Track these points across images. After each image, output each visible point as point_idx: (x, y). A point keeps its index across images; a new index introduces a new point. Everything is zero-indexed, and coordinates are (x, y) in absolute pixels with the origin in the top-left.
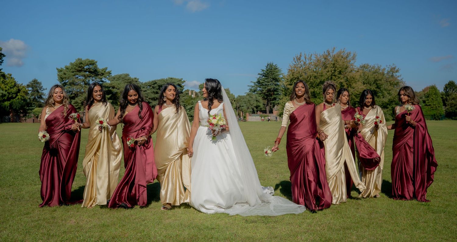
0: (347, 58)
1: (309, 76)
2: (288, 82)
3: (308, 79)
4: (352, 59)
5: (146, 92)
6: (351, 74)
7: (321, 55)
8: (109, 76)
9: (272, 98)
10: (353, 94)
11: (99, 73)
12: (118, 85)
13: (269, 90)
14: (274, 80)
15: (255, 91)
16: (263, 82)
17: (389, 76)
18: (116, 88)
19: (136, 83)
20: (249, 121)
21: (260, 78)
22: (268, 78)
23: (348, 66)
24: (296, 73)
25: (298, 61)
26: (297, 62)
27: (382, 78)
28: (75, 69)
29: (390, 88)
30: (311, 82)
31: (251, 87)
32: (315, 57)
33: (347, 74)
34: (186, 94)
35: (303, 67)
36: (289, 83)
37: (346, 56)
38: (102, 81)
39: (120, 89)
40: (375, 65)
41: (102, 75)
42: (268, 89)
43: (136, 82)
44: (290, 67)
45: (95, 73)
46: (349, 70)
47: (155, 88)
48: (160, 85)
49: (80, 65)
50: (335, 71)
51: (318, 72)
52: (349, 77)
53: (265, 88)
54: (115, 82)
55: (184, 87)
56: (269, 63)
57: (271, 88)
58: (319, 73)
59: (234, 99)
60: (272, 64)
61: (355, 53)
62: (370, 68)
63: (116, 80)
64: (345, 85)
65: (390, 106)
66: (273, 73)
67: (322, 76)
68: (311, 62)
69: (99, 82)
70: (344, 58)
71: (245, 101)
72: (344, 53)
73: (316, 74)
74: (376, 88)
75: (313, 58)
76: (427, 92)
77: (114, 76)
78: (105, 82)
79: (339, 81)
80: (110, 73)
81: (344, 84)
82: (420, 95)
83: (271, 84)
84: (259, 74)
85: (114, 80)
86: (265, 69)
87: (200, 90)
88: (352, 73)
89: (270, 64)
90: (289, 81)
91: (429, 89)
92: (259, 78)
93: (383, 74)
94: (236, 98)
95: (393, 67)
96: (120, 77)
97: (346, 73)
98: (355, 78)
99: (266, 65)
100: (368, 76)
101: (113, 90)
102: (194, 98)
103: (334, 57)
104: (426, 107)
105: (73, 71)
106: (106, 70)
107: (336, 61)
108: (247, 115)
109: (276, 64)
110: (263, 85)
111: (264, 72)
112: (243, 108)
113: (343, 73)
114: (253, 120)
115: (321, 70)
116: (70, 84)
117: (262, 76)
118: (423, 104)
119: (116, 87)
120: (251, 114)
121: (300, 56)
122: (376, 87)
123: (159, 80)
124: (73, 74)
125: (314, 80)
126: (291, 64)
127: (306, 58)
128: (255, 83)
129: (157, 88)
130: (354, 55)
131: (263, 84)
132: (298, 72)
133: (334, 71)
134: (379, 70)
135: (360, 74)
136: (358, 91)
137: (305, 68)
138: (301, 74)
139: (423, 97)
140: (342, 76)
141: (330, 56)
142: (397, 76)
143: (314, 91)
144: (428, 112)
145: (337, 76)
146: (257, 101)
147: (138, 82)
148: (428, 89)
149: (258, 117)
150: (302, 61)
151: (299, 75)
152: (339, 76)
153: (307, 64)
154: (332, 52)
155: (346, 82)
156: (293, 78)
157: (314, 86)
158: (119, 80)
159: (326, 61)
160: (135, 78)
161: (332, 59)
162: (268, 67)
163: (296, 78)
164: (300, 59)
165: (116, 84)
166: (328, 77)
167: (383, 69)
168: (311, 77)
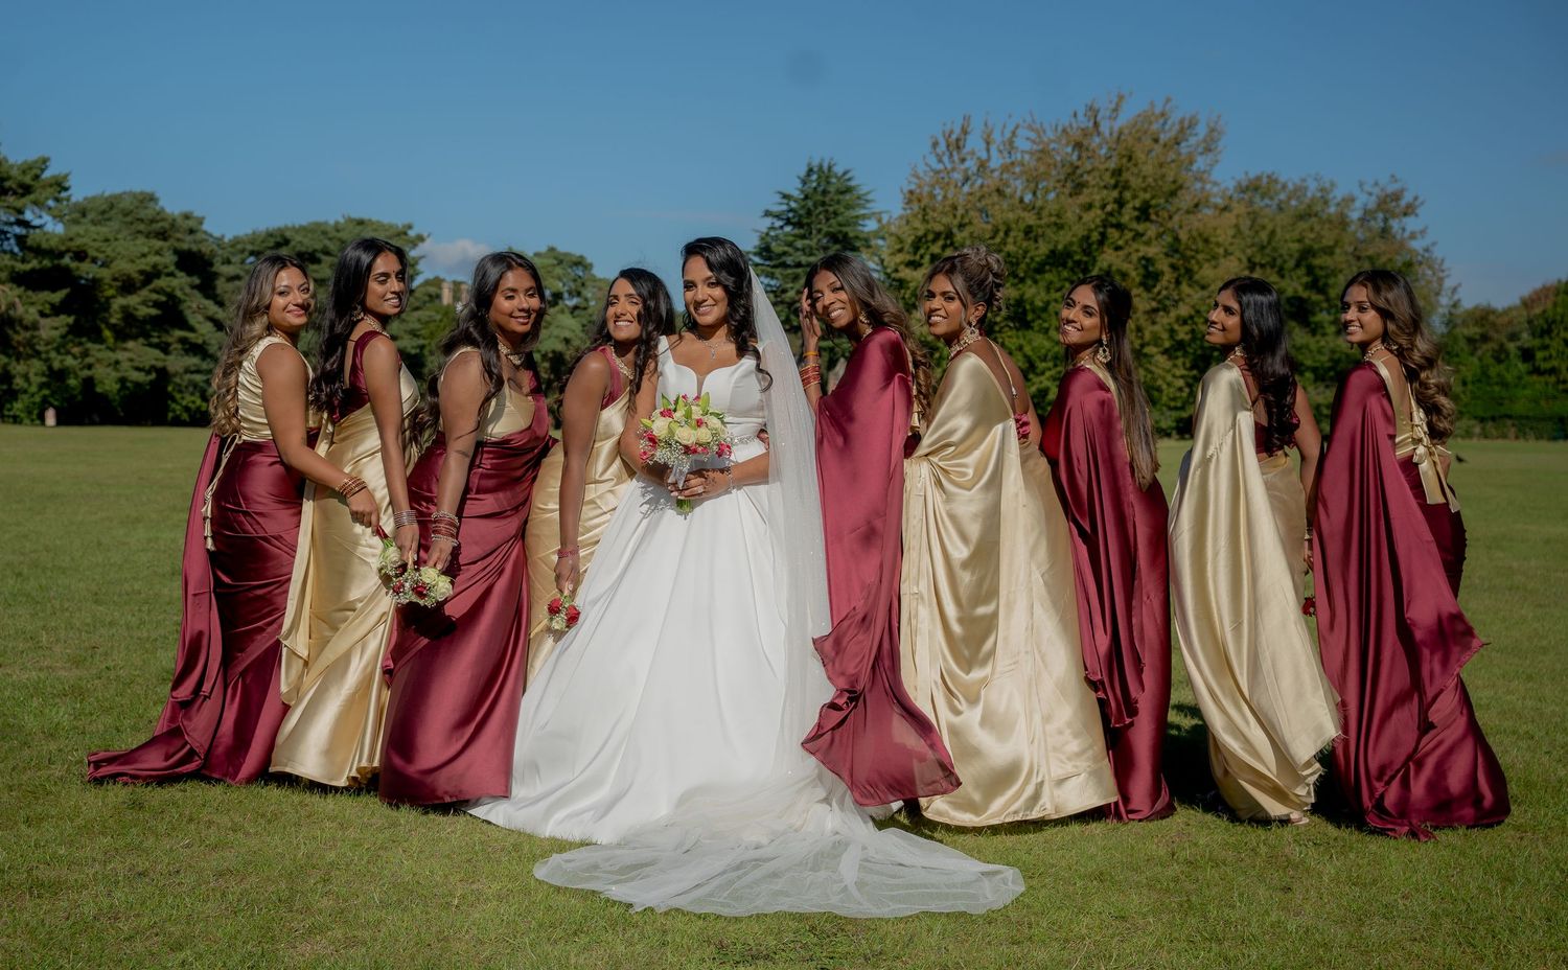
0: (1178, 144)
2: (900, 250)
3: (998, 240)
4: (1200, 150)
6: (1194, 222)
7: (1058, 128)
8: (57, 200)
10: (1198, 312)
11: (7, 184)
12: (104, 246)
16: (784, 253)
17: (1368, 234)
18: (94, 260)
19: (189, 238)
21: (772, 233)
22: (811, 233)
23: (1180, 181)
24: (941, 210)
25: (951, 155)
26: (946, 159)
27: (1337, 242)
30: (1009, 255)
32: (1028, 139)
33: (1176, 218)
34: (430, 296)
35: (972, 185)
36: (909, 257)
37: (1173, 133)
38: (25, 224)
39: (114, 264)
41: (20, 191)
43: (191, 231)
44: (915, 180)
46: (1185, 200)
48: (303, 249)
50: (1120, 203)
51: (1041, 208)
52: (1183, 236)
54: (86, 231)
55: (421, 266)
58: (1045, 213)
61: (1216, 123)
62: (1283, 196)
63: (94, 223)
64: (1163, 273)
66: (832, 209)
67: (1060, 227)
68: (1013, 164)
69: (6, 228)
70: (1165, 145)
72: (1165, 123)
73: (1031, 220)
75: (1022, 144)
76: (1544, 312)
77: (80, 199)
78: (40, 227)
79: (1137, 251)
80: (60, 185)
81: (1163, 265)
82: (1510, 322)
84: (768, 214)
85: (83, 220)
86: (794, 189)
88: (1200, 216)
90: (907, 248)
91: (1552, 298)
93: (1343, 223)
95: (1391, 188)
96: (112, 207)
97: (1170, 217)
98: (1213, 239)
99: (803, 172)
100: (1273, 233)
101: (78, 268)
103: (1119, 138)
104: (1535, 378)
106: (43, 170)
107: (1129, 159)
111: (793, 204)
113: (1157, 214)
115: (1058, 196)
117: (780, 223)
118: (1522, 367)
119: (92, 253)
121: (965, 132)
122: (1307, 283)
123: (303, 229)
125: (1025, 244)
126: (921, 169)
127: (988, 143)
130: (1212, 130)
132: (947, 209)
133: (1116, 206)
134: (1326, 203)
135: (1234, 221)
137: (982, 186)
138: (962, 217)
139: (1520, 332)
140: (1151, 230)
141: (1099, 134)
143: (1022, 296)
144: (1543, 403)
145: (1131, 230)
147: (199, 236)
148: (1547, 297)
150: (968, 153)
151: (956, 222)
152: (1140, 228)
153: (992, 171)
154: (1108, 113)
155: (1172, 256)
156: (925, 235)
157: (1022, 275)
158: (108, 223)
159: (1079, 158)
160: (187, 217)
161: (1110, 149)
162: (812, 181)
163: (937, 236)
164: (961, 143)
165: (95, 240)
166: (1086, 233)
167: (1343, 200)
168: (1008, 231)
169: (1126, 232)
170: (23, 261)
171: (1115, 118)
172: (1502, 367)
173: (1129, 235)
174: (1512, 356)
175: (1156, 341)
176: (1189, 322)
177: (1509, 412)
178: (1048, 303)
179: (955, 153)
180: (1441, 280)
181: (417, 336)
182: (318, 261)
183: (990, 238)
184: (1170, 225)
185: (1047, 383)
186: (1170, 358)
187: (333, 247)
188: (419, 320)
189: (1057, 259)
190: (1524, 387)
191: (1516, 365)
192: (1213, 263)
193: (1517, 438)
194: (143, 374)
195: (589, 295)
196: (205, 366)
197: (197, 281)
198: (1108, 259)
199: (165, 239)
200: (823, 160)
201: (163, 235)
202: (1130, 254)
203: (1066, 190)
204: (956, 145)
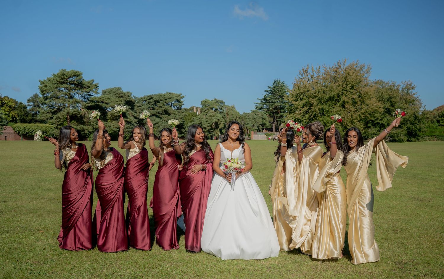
0: (360, 71)
1: (317, 91)
2: (292, 97)
3: (316, 94)
4: (366, 72)
5: (140, 107)
6: (365, 90)
7: (331, 67)
8: (95, 89)
9: (279, 115)
10: (366, 111)
11: (84, 86)
12: (108, 100)
13: (275, 108)
14: (281, 97)
15: (261, 108)
16: (269, 100)
17: (404, 94)
18: (106, 103)
19: (128, 98)
20: (254, 139)
22: (275, 95)
23: (361, 80)
26: (303, 75)
27: (397, 95)
28: (57, 81)
29: (406, 106)
30: (319, 97)
31: (257, 104)
32: (324, 70)
35: (310, 81)
36: (295, 99)
37: (359, 69)
38: (90, 95)
40: (389, 81)
41: (87, 87)
42: (274, 106)
43: (129, 96)
44: (296, 81)
45: (80, 86)
46: (362, 85)
47: (151, 103)
48: (156, 100)
49: (63, 77)
50: (347, 85)
51: (327, 86)
52: (362, 93)
53: (272, 105)
54: (105, 96)
55: (183, 103)
57: (278, 106)
58: (328, 88)
59: (238, 116)
61: (369, 66)
62: (384, 85)
63: (107, 95)
64: (357, 102)
65: (405, 126)
66: (280, 90)
67: (332, 91)
68: (320, 76)
70: (357, 71)
71: (251, 119)
72: (357, 66)
73: (325, 89)
74: (390, 106)
75: (322, 71)
76: (442, 112)
77: (103, 89)
78: (93, 96)
79: (351, 96)
80: (96, 86)
81: (357, 100)
83: (278, 102)
84: (266, 91)
86: (272, 85)
87: (202, 106)
88: (366, 88)
89: (277, 81)
90: (294, 96)
92: (266, 96)
93: (398, 90)
94: (240, 115)
95: (409, 83)
96: (111, 91)
97: (359, 88)
98: (369, 94)
99: (273, 82)
100: (383, 93)
101: (102, 105)
102: (198, 115)
103: (346, 70)
104: (440, 127)
105: (55, 83)
106: (93, 83)
107: (348, 74)
108: (252, 133)
109: (283, 81)
110: (269, 102)
111: (271, 89)
112: (247, 125)
113: (356, 88)
114: (258, 138)
116: (52, 98)
117: (269, 93)
118: (437, 124)
119: (105, 101)
120: (256, 132)
121: (308, 69)
124: (55, 86)
125: (323, 95)
126: (297, 78)
127: (313, 71)
128: (261, 100)
129: (153, 104)
130: (368, 68)
131: (269, 101)
132: (304, 87)
133: (345, 86)
134: (394, 86)
135: (374, 89)
136: (372, 109)
137: (313, 81)
138: (308, 89)
139: (437, 116)
140: (354, 92)
141: (341, 69)
142: (412, 94)
143: (323, 108)
144: (442, 132)
145: (349, 91)
146: (262, 118)
147: (131, 97)
148: (442, 108)
149: (264, 135)
150: (309, 74)
151: (306, 90)
152: (352, 91)
153: (315, 78)
154: (343, 64)
155: (360, 98)
156: (299, 93)
157: (323, 102)
158: (110, 94)
159: (336, 74)
160: (128, 93)
161: (344, 72)
162: (275, 84)
163: (302, 93)
164: (307, 72)
165: (106, 98)
166: (338, 92)
167: (398, 86)
168: (319, 92)
169: (348, 92)
170: (88, 103)
171: (344, 65)
172: (433, 124)
173: (349, 93)
174: (435, 122)
176: (364, 114)
177: (435, 135)
178: (329, 109)
179: (305, 74)
180: (421, 104)
181: (183, 119)
182: (159, 102)
183: (314, 94)
184: (359, 90)
186: (360, 123)
187: (163, 99)
188: (183, 115)
189: (331, 99)
190: (438, 129)
191: (436, 124)
192: (370, 99)
193: (437, 140)
194: (116, 129)
195: (224, 109)
196: (131, 127)
197: (130, 107)
198: (344, 98)
199: (123, 98)
200: (278, 79)
201: (122, 97)
202: (349, 97)
203: (333, 82)
204: (306, 72)
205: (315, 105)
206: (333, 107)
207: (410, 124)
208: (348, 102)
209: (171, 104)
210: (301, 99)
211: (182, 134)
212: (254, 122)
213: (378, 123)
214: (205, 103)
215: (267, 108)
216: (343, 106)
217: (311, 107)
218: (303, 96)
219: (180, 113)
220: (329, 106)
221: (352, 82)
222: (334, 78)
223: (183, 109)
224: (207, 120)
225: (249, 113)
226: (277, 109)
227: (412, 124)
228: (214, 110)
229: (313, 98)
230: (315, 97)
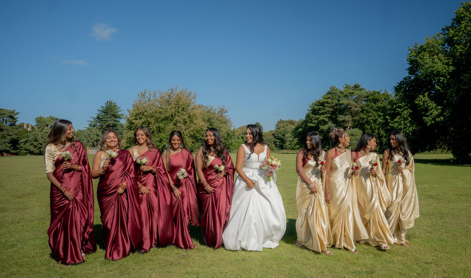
0: (188, 97)
1: (154, 112)
2: (132, 116)
3: (154, 114)
4: (193, 98)
6: (193, 112)
7: (165, 92)
10: (194, 129)
13: (108, 126)
14: (113, 116)
15: (94, 126)
16: (102, 118)
21: (100, 114)
22: (108, 114)
23: (190, 104)
24: (141, 108)
26: (141, 98)
27: (214, 117)
30: (156, 117)
31: (91, 122)
32: (159, 94)
34: (21, 127)
35: (147, 103)
36: (134, 118)
37: (187, 94)
40: (207, 106)
42: (107, 124)
44: (135, 102)
46: (191, 107)
50: (178, 107)
52: (191, 114)
53: (105, 123)
55: (18, 120)
56: (108, 101)
57: (111, 124)
58: (163, 109)
60: (111, 102)
64: (187, 122)
66: (112, 110)
67: (167, 112)
68: (156, 99)
70: (186, 97)
71: (86, 135)
72: (186, 92)
73: (161, 110)
75: (157, 95)
79: (182, 117)
81: (187, 120)
83: (110, 120)
84: (99, 110)
86: (104, 106)
87: (37, 123)
89: (110, 101)
90: (134, 116)
93: (215, 113)
94: (76, 132)
95: (222, 108)
98: (196, 115)
99: (106, 103)
100: (203, 115)
102: (30, 132)
103: (177, 95)
107: (180, 99)
108: (87, 149)
109: (115, 102)
110: (102, 121)
111: (104, 109)
113: (186, 110)
114: (94, 153)
117: (102, 112)
118: (242, 140)
120: (91, 147)
121: (145, 92)
125: (160, 115)
126: (136, 100)
127: (150, 95)
128: (94, 118)
130: (195, 94)
131: (102, 119)
134: (212, 110)
136: (199, 127)
137: (149, 104)
138: (146, 110)
140: (185, 113)
141: (174, 94)
143: (159, 126)
146: (97, 135)
150: (146, 97)
151: (144, 111)
152: (183, 112)
153: (151, 100)
154: (175, 90)
155: (189, 118)
156: (138, 113)
157: (159, 121)
159: (169, 98)
161: (176, 97)
162: (108, 104)
163: (141, 113)
166: (172, 113)
167: (214, 109)
168: (156, 112)
173: (180, 114)
175: (187, 135)
176: (193, 131)
178: (165, 127)
179: (143, 97)
180: (232, 124)
181: (17, 135)
183: (152, 114)
184: (188, 112)
185: (165, 144)
188: (18, 131)
189: (166, 119)
192: (197, 120)
198: (176, 118)
200: (110, 100)
203: (167, 105)
204: (143, 95)
205: (153, 123)
206: (168, 126)
207: (224, 140)
208: (180, 122)
209: (3, 120)
210: (140, 118)
211: (17, 150)
212: (89, 138)
213: (200, 139)
214: (39, 120)
215: (100, 126)
216: (175, 124)
217: (150, 125)
218: (142, 116)
219: (14, 129)
220: (165, 125)
221: (183, 105)
222: (168, 102)
223: (18, 125)
224: (42, 136)
225: (84, 130)
226: (110, 127)
227: (226, 140)
228: (49, 126)
229: (150, 118)
230: (152, 116)
